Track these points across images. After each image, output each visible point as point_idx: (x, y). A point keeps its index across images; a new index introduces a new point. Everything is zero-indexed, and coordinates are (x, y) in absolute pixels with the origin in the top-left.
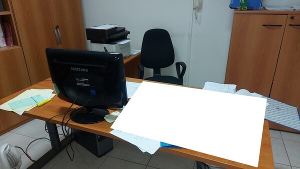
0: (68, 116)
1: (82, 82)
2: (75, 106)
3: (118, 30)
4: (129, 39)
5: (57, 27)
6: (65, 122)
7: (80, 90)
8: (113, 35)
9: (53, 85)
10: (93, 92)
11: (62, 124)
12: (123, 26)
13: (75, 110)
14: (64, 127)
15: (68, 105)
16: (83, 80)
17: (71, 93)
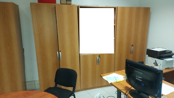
0: (128, 91)
1: (138, 78)
2: (133, 88)
3: (167, 52)
4: (173, 58)
5: (133, 45)
6: (127, 94)
7: (137, 81)
8: (163, 55)
9: (125, 74)
10: (143, 84)
11: (125, 94)
12: (170, 50)
13: (132, 90)
14: (125, 96)
15: (130, 86)
16: (139, 77)
17: (132, 82)
